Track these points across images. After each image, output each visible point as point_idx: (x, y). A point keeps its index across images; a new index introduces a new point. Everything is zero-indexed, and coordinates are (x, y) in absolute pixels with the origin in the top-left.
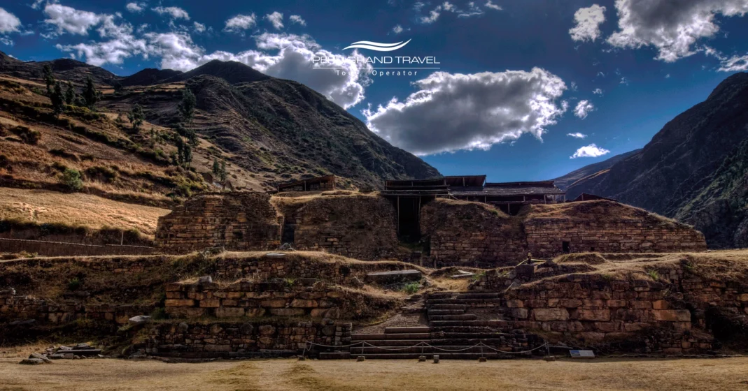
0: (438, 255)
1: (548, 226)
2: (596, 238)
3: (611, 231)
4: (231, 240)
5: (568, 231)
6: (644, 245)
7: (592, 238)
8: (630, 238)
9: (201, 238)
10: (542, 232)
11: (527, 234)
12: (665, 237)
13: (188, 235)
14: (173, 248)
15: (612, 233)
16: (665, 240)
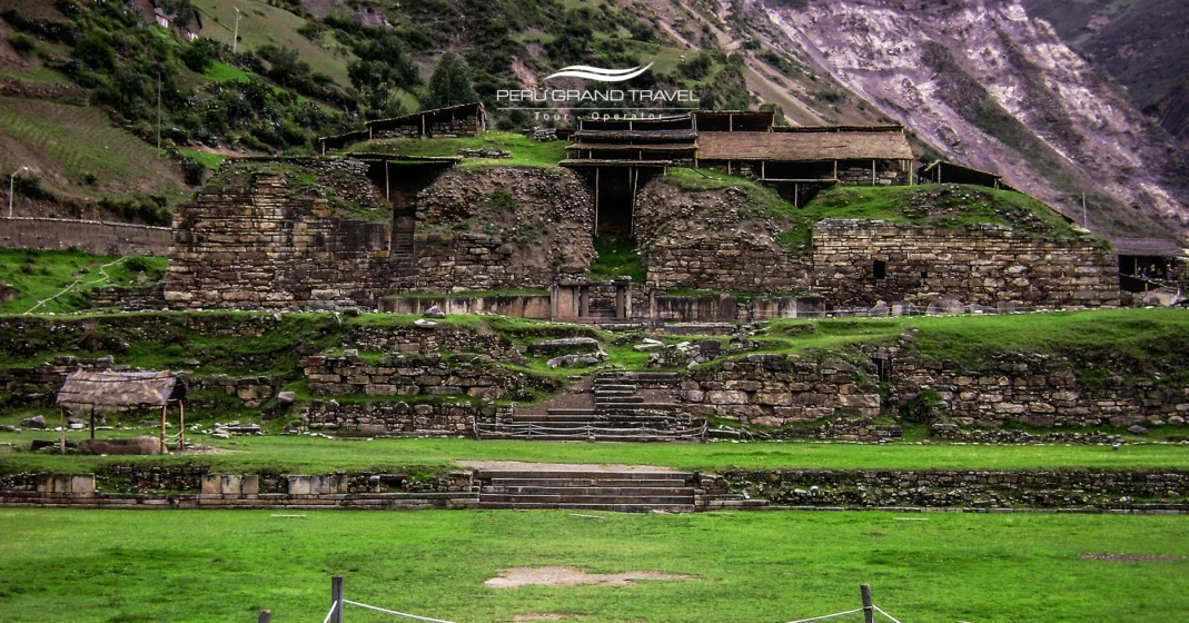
0: (661, 281)
1: (851, 232)
2: (931, 256)
3: (957, 244)
4: (304, 249)
5: (884, 244)
6: (1012, 269)
7: (925, 256)
8: (989, 257)
9: (251, 243)
10: (840, 244)
11: (815, 247)
12: (1049, 257)
13: (229, 239)
14: (205, 260)
15: (959, 249)
16: (1049, 261)
